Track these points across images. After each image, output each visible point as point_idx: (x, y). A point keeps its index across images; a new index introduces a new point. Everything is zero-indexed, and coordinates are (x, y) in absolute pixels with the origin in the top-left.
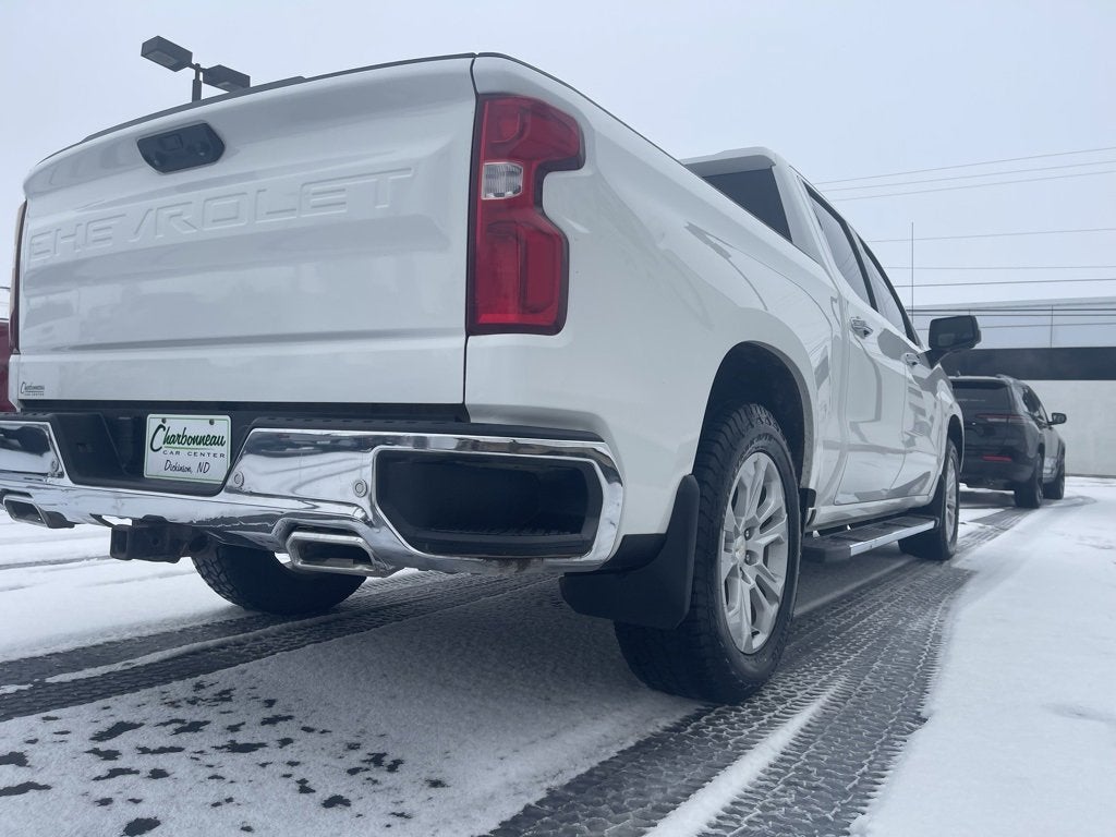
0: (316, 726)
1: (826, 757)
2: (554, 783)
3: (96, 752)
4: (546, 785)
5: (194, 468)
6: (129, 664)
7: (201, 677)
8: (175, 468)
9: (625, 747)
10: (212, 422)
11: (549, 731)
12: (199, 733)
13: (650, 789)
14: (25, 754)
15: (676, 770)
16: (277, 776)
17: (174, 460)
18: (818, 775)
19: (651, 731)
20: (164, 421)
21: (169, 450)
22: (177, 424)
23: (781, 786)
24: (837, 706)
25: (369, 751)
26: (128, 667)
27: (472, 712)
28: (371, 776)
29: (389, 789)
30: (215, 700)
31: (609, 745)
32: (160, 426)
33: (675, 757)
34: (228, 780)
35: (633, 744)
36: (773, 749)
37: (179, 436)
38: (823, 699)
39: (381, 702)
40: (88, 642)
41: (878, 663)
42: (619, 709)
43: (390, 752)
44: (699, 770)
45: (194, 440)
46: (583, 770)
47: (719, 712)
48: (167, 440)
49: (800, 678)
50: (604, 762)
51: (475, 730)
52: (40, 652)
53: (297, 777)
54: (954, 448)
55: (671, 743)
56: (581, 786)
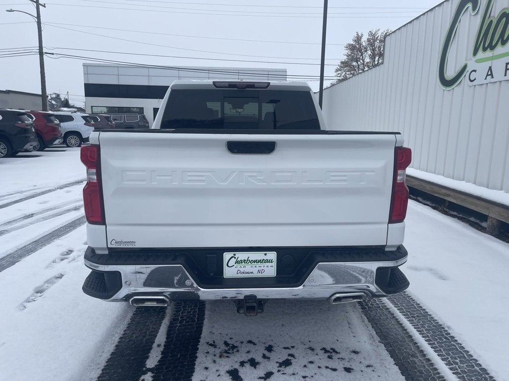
5: (255, 272)
8: (243, 273)
10: (265, 254)
16: (318, 368)
17: (242, 270)
21: (239, 266)
22: (243, 255)
26: (162, 347)
28: (337, 357)
32: (232, 257)
37: (245, 260)
45: (255, 261)
53: (323, 367)
56: (382, 337)
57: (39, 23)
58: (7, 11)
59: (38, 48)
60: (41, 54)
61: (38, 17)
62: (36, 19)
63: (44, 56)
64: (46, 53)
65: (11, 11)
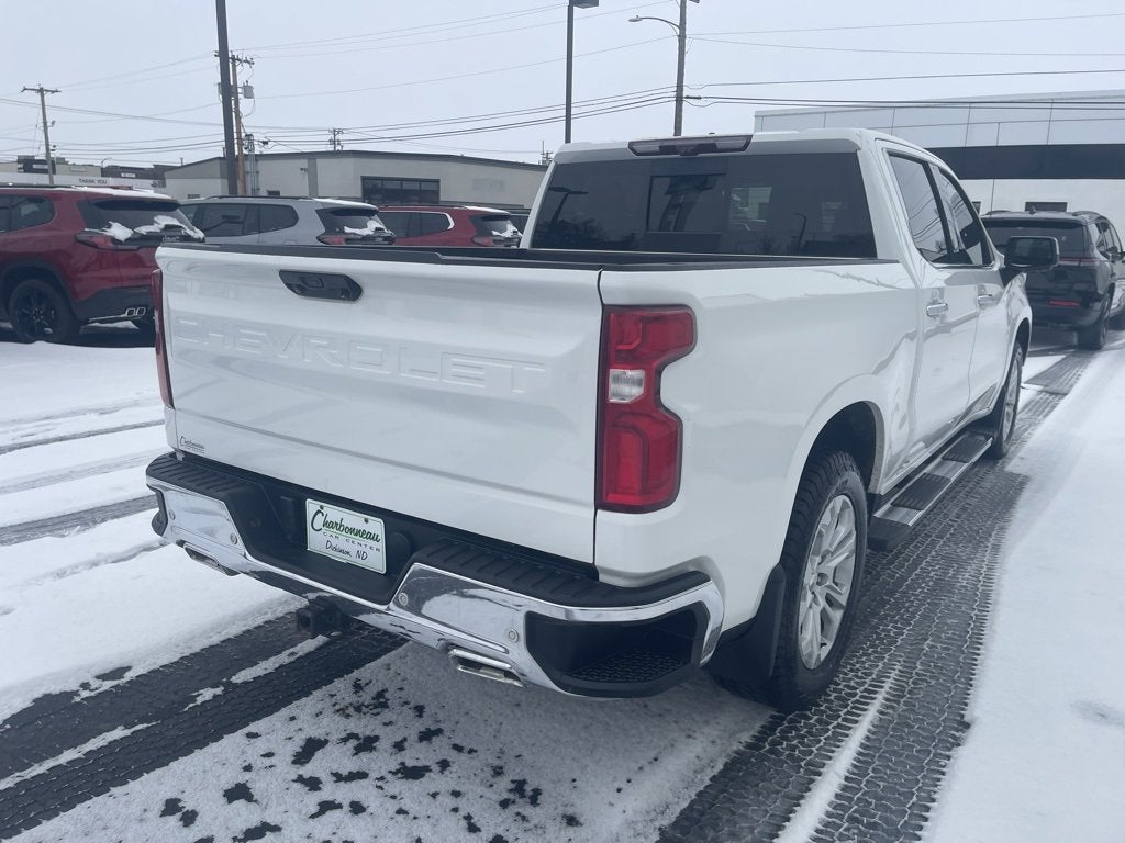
0: (463, 744)
1: (882, 784)
2: (666, 822)
3: (300, 779)
4: (657, 824)
5: (353, 553)
6: (293, 654)
7: (356, 674)
8: (335, 549)
9: (716, 771)
10: (366, 521)
11: (652, 754)
12: (374, 754)
13: (741, 828)
14: (249, 785)
15: (760, 804)
16: (448, 810)
17: (334, 542)
18: (876, 808)
19: (735, 748)
20: (322, 507)
21: (329, 533)
22: (334, 513)
23: (846, 825)
24: (893, 708)
25: (511, 778)
26: (293, 659)
27: (586, 727)
28: (520, 810)
29: (536, 826)
30: (375, 707)
31: (702, 770)
32: (318, 512)
33: (757, 785)
34: (411, 815)
35: (721, 767)
36: (838, 775)
37: (337, 524)
38: (880, 697)
39: (508, 712)
40: (251, 624)
41: (928, 642)
42: (707, 723)
43: (529, 779)
44: (778, 803)
45: (352, 531)
46: (685, 804)
47: (791, 721)
48: (325, 524)
49: (858, 666)
50: (700, 792)
51: (592, 752)
52: (216, 639)
53: (463, 813)
54: (1020, 350)
55: (753, 765)
56: (686, 824)
57: (682, 38)
58: (630, 20)
59: (675, 89)
60: (679, 99)
61: (682, 26)
62: (678, 30)
63: (685, 105)
64: (687, 97)
65: (638, 19)
